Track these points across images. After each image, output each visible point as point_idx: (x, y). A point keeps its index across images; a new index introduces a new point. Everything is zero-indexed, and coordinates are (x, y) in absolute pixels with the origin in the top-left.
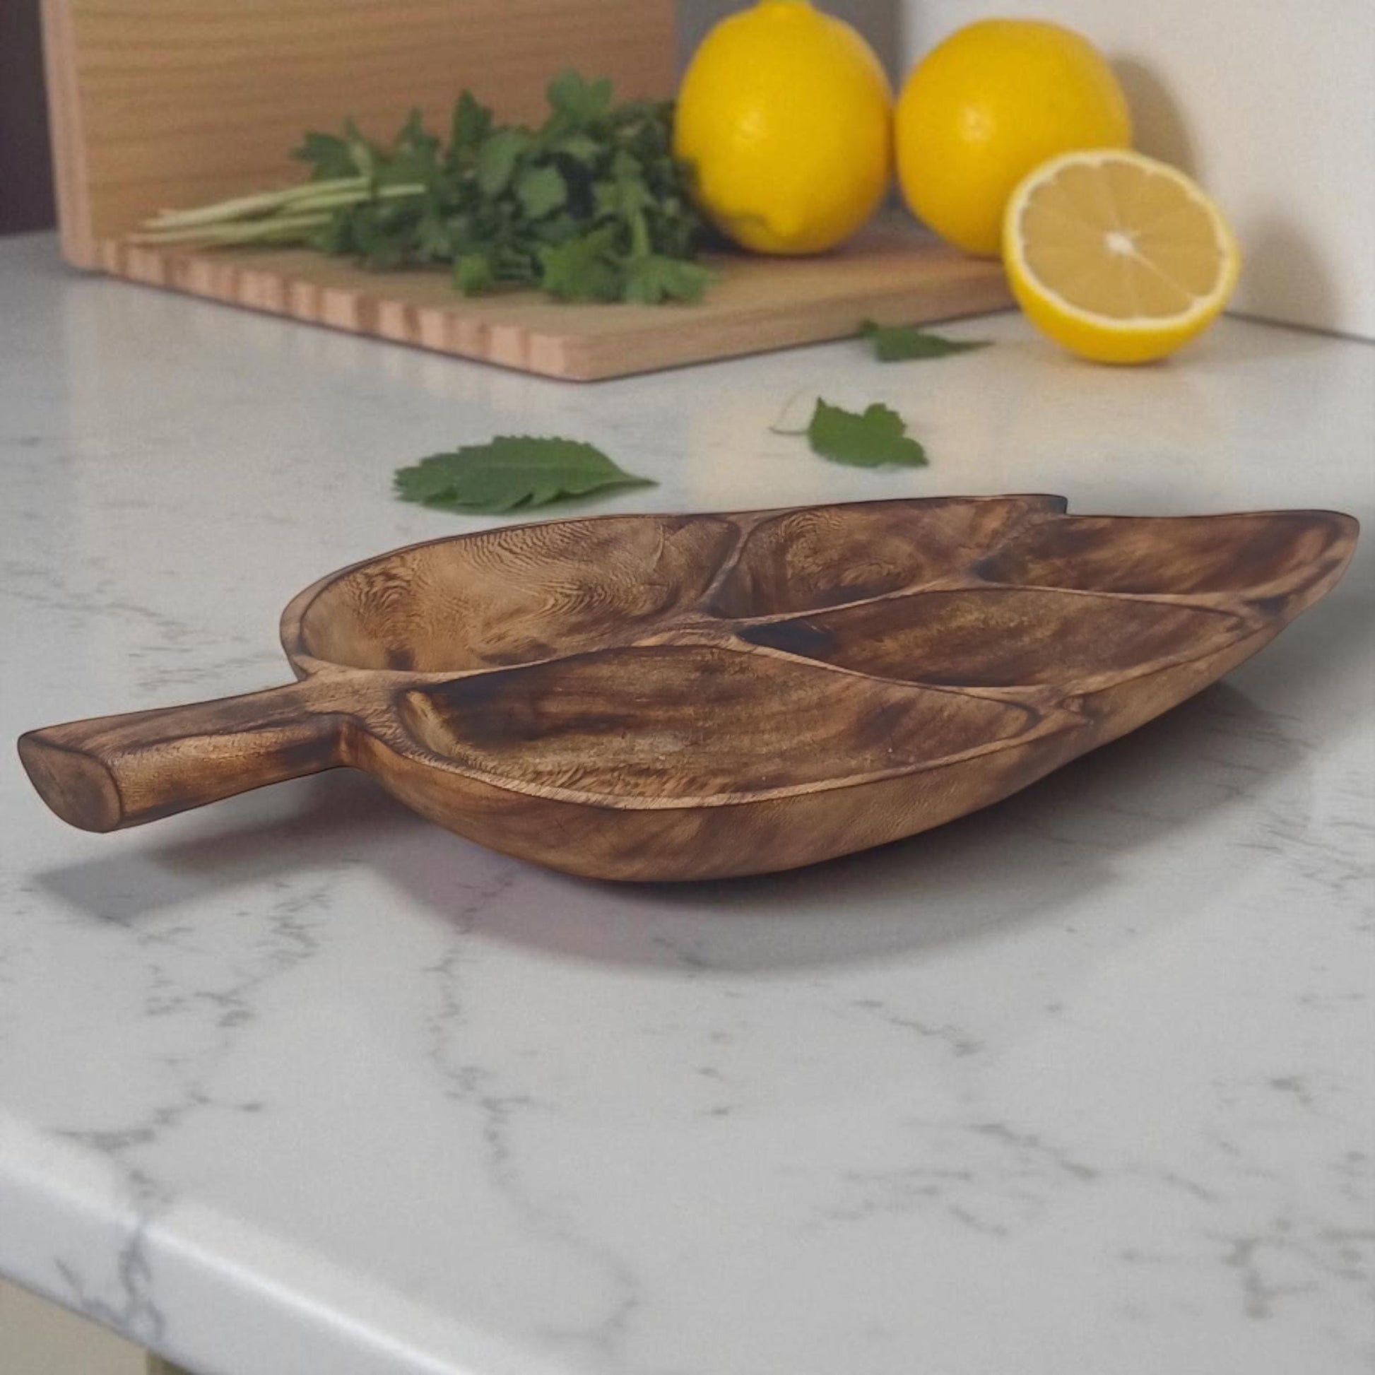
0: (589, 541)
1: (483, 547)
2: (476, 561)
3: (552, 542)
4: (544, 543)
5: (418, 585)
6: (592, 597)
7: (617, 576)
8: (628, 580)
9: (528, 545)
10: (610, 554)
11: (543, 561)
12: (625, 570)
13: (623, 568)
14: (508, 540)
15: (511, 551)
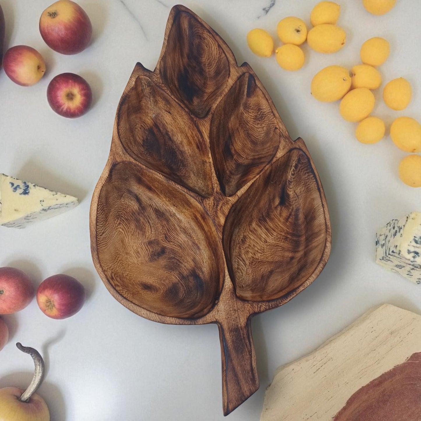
0: (105, 206)
1: (101, 242)
2: (104, 246)
3: (102, 218)
4: (102, 221)
5: (112, 269)
6: (122, 217)
7: (116, 205)
8: (118, 202)
9: (102, 227)
10: (110, 203)
11: (107, 225)
12: (115, 201)
13: (114, 201)
14: (100, 232)
15: (103, 233)
